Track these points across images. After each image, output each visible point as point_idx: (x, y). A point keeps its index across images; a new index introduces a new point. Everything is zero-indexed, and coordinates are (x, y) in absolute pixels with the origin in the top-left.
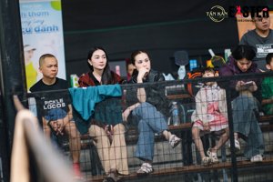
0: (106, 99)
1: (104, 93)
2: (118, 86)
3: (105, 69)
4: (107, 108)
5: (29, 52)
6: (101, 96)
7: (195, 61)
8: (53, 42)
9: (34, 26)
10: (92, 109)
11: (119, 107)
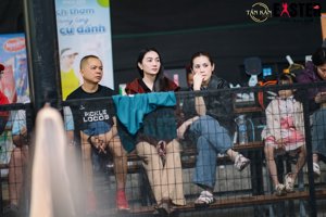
0: (158, 109)
1: (154, 101)
2: (172, 93)
3: (157, 74)
4: (159, 120)
5: (70, 56)
6: (151, 105)
7: (269, 70)
8: (99, 45)
9: (76, 25)
10: (140, 121)
11: (173, 119)
